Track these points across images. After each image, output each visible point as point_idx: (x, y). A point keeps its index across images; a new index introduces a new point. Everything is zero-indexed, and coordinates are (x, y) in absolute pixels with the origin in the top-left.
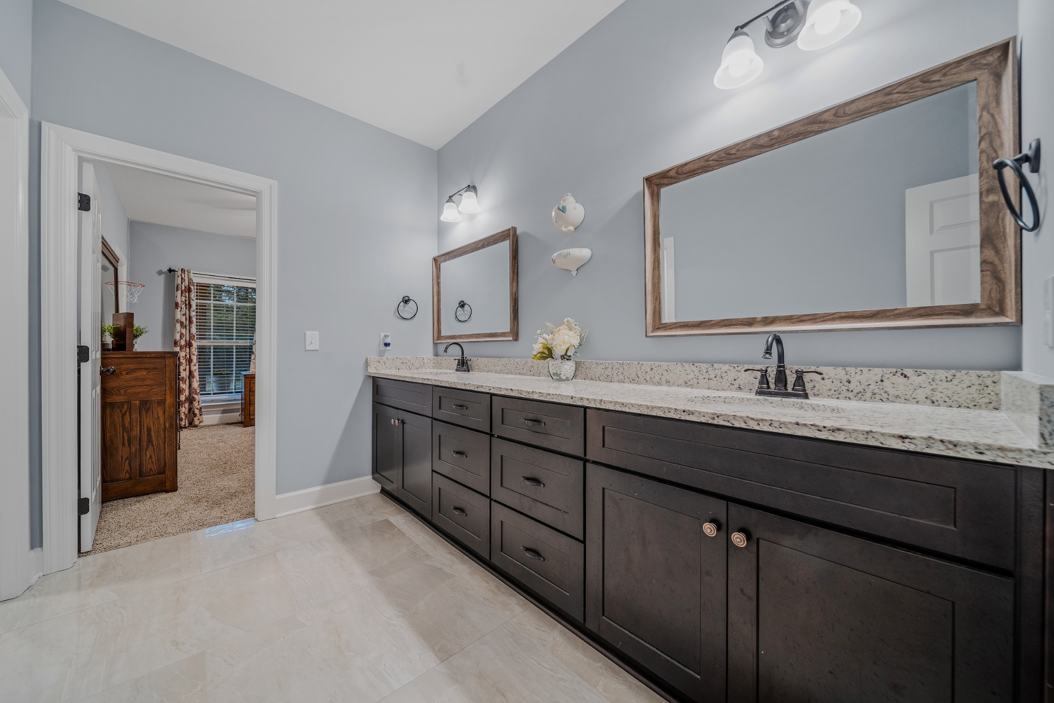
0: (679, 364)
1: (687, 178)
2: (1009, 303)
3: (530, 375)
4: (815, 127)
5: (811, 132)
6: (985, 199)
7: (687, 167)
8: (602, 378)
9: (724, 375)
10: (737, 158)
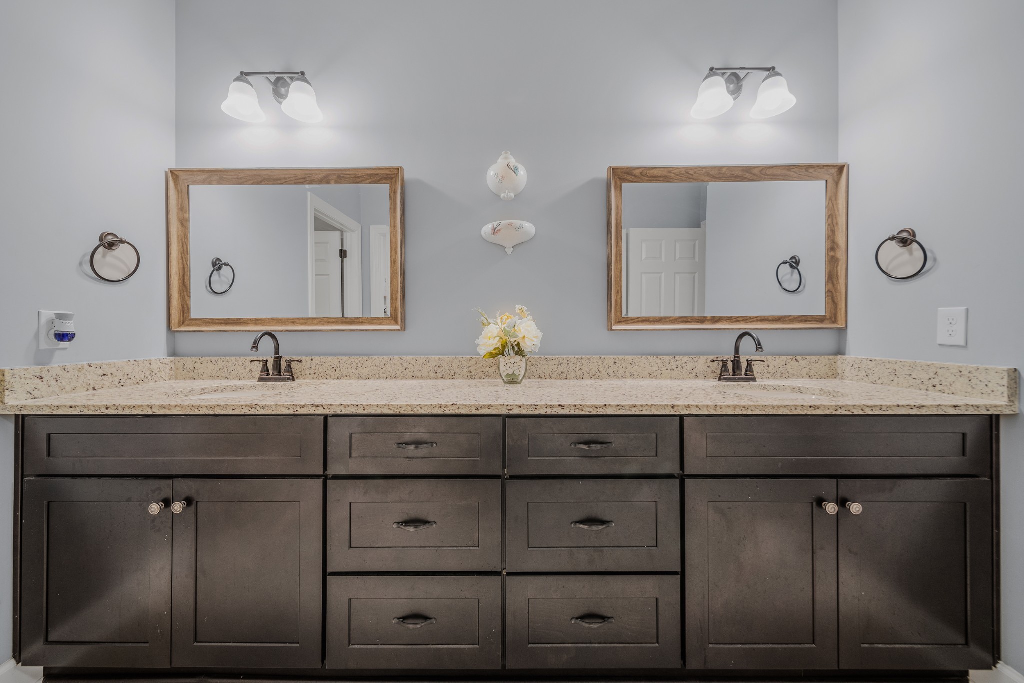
0: (644, 357)
1: (651, 181)
2: (840, 316)
3: (437, 378)
4: (748, 176)
5: (746, 178)
6: (829, 253)
7: (652, 172)
8: (554, 376)
9: (684, 365)
10: (693, 179)
